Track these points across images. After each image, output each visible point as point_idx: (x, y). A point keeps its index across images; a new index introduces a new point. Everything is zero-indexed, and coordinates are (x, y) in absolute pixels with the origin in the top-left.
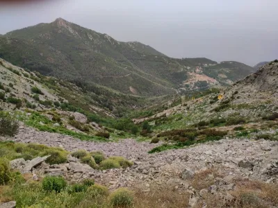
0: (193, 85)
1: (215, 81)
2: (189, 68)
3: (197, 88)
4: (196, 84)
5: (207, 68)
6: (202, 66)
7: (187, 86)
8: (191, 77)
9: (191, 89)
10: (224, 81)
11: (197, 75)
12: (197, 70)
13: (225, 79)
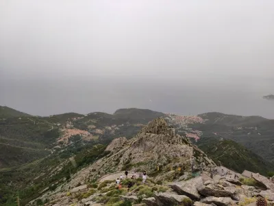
0: (67, 141)
1: (87, 133)
2: (59, 125)
3: (72, 142)
4: (70, 140)
5: (77, 122)
6: (71, 121)
7: (61, 143)
8: (63, 133)
9: (66, 145)
10: (94, 131)
11: (69, 130)
12: (68, 125)
13: (94, 129)
